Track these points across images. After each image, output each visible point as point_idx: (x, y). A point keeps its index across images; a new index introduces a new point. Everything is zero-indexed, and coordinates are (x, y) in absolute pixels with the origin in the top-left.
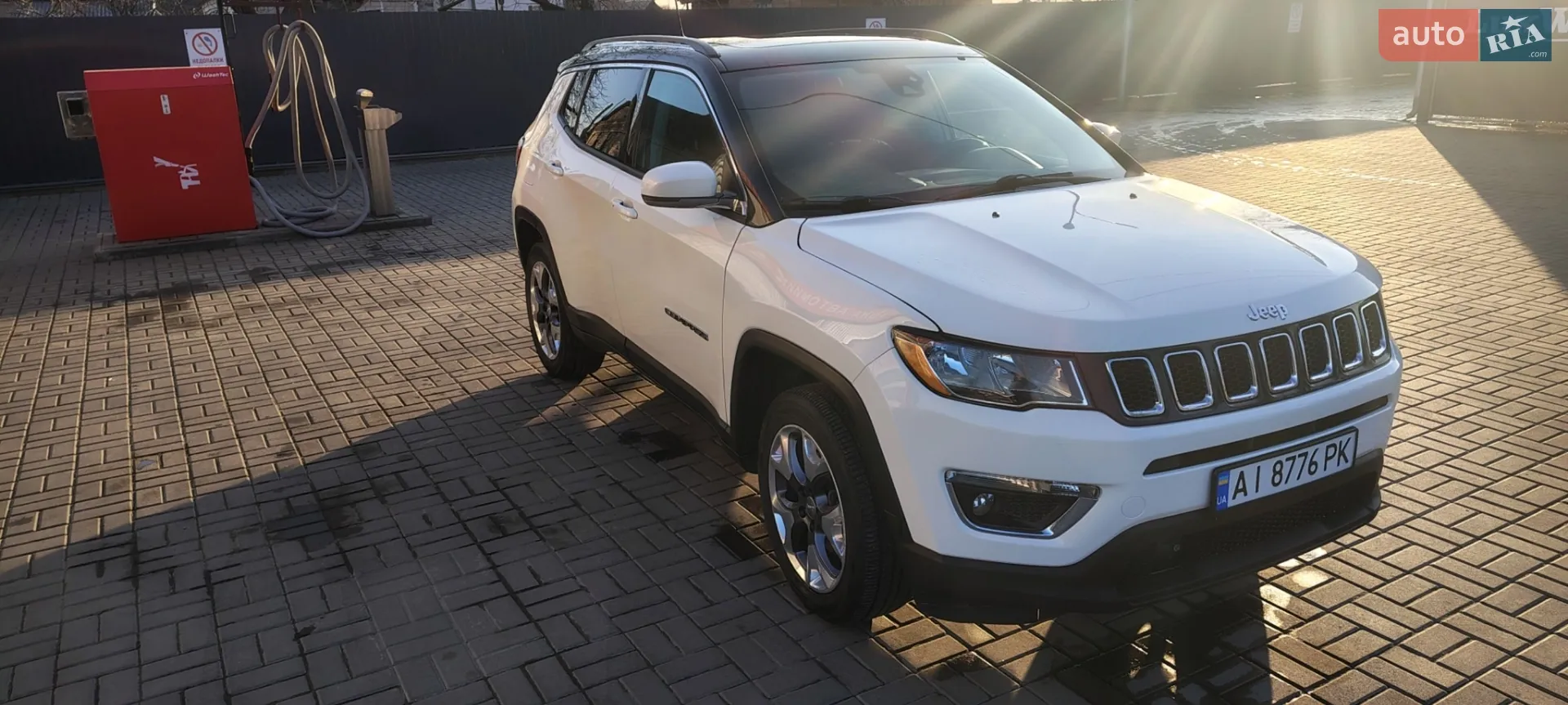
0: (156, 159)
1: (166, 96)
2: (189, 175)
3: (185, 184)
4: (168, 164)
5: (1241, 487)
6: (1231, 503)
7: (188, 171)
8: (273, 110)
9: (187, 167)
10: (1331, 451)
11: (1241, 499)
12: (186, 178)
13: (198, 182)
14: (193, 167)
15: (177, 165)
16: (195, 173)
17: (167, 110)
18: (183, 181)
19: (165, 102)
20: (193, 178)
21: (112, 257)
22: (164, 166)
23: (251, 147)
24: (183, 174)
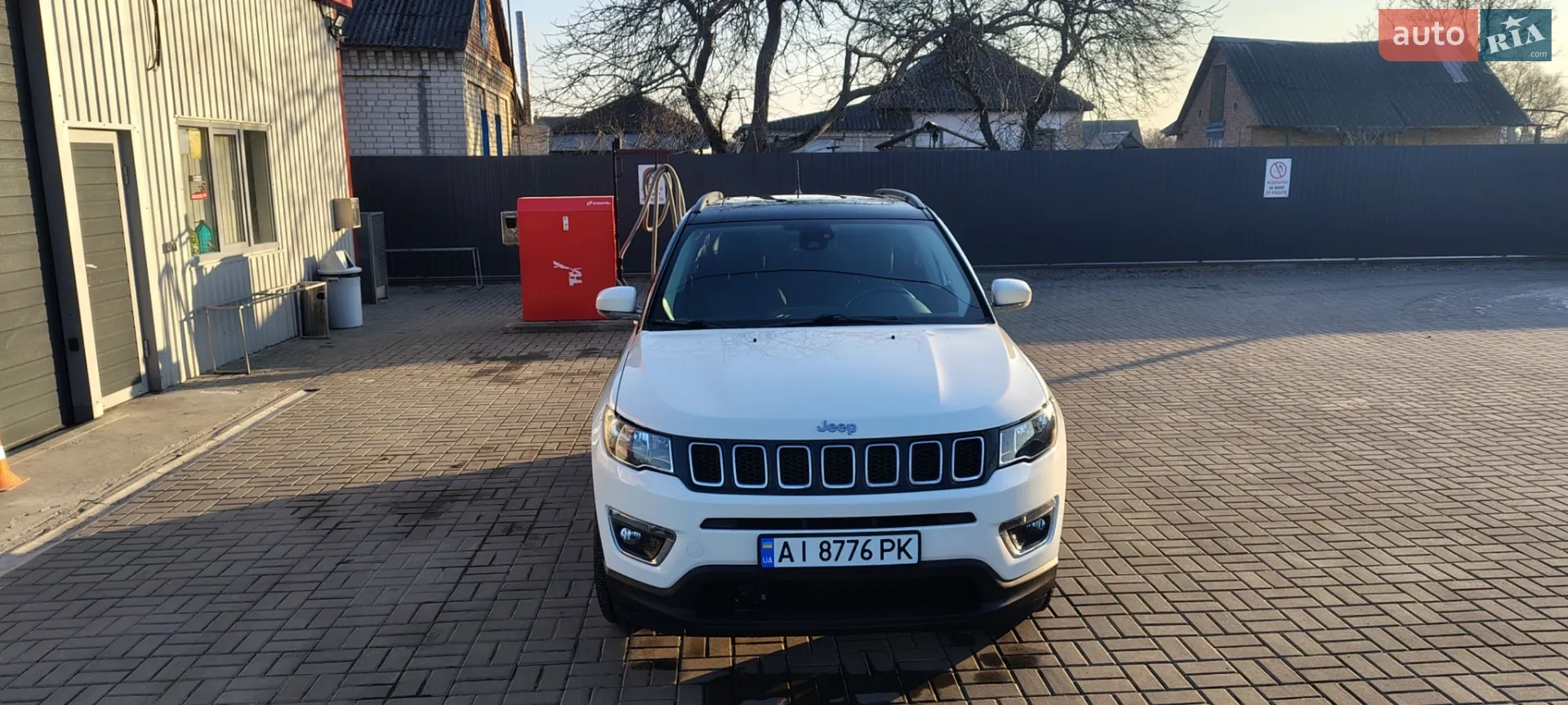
0: (555, 263)
1: (567, 218)
2: (575, 276)
3: (572, 282)
4: (562, 266)
5: (786, 553)
6: (777, 565)
7: (575, 273)
8: (642, 229)
9: (575, 270)
10: (887, 546)
11: (786, 563)
12: (573, 278)
13: (580, 281)
14: (579, 270)
15: (567, 268)
16: (580, 275)
17: (566, 228)
18: (570, 280)
19: (566, 221)
20: (578, 278)
21: (514, 331)
22: (559, 268)
23: (622, 257)
24: (571, 274)
